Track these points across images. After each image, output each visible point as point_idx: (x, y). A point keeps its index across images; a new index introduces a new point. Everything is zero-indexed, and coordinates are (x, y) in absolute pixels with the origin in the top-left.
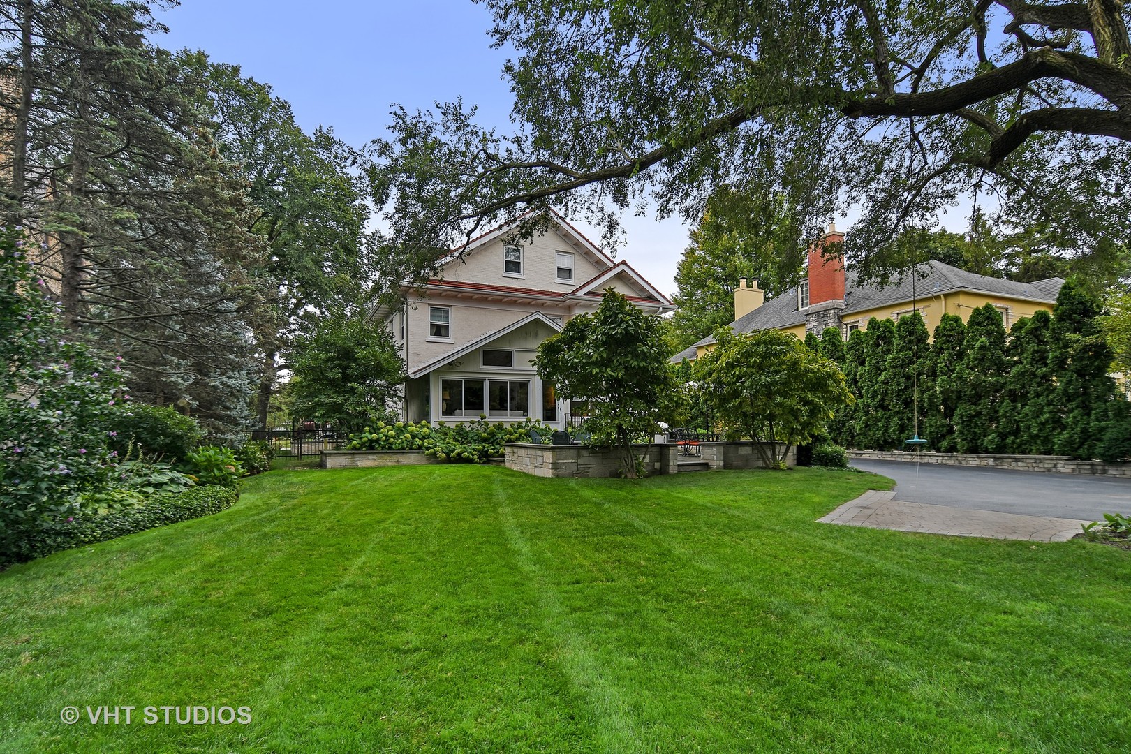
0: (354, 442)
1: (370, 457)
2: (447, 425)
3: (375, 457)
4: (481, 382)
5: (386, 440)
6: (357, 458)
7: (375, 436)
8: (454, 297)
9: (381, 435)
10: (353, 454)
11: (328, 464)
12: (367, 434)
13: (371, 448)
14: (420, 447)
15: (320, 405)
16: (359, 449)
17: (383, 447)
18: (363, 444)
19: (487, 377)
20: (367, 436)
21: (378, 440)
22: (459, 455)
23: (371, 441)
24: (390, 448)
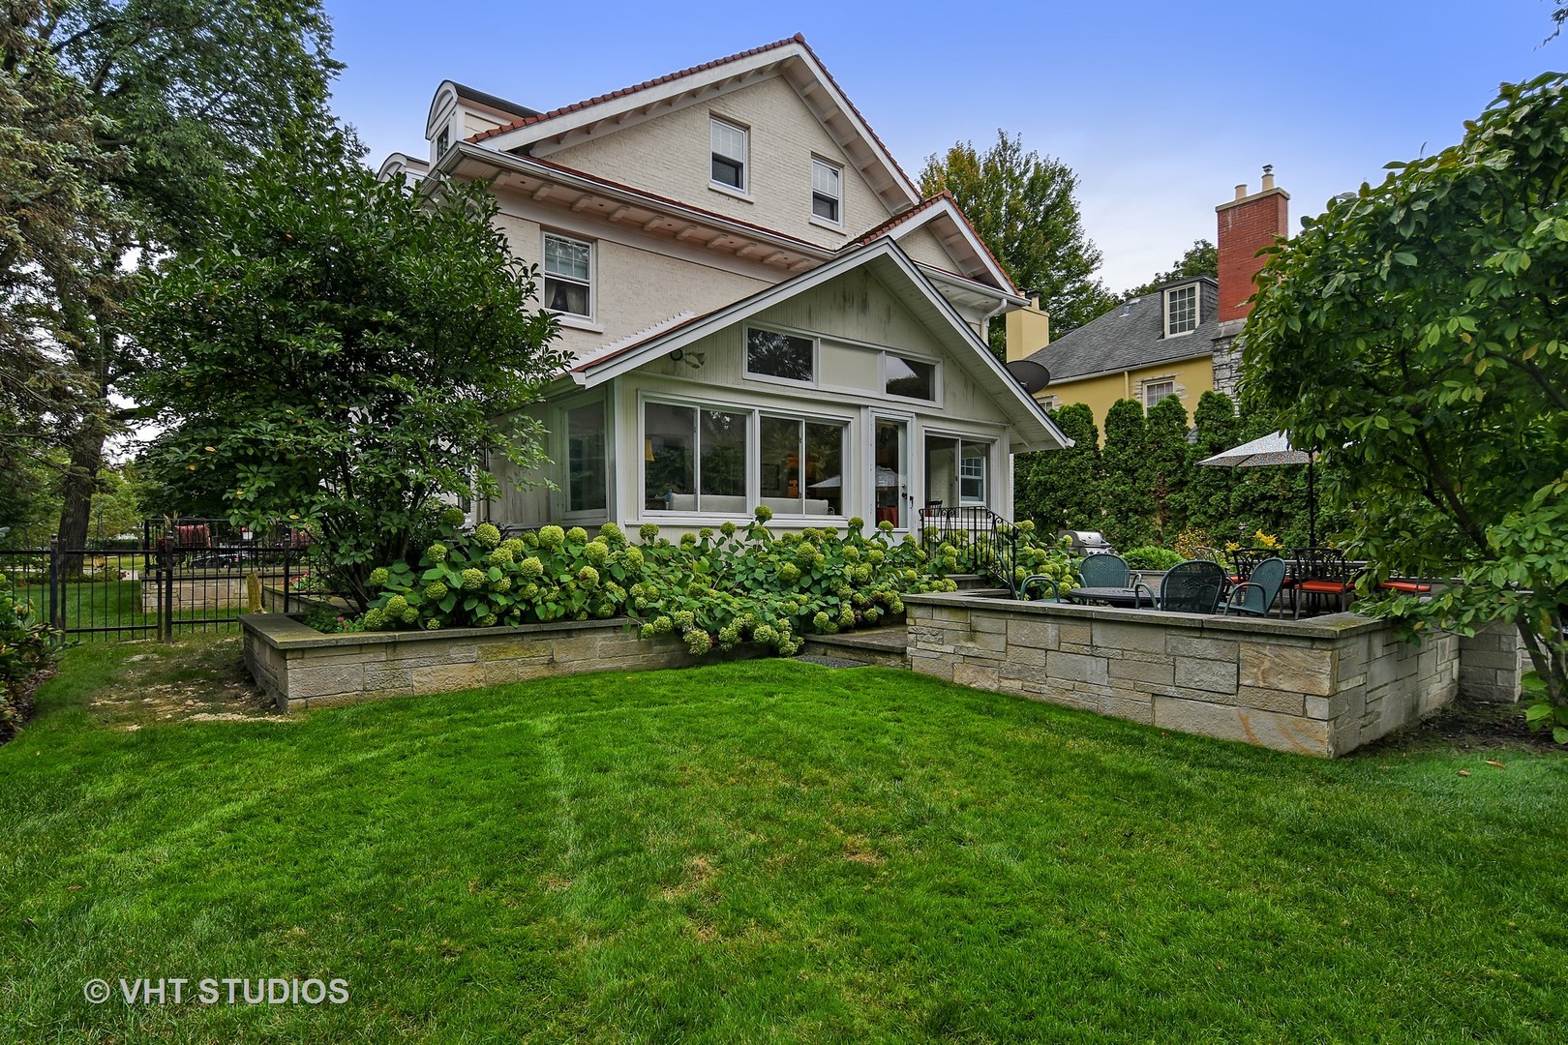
0: (396, 600)
1: (456, 652)
2: (662, 535)
3: (475, 651)
4: (739, 418)
5: (515, 589)
6: (409, 658)
7: (474, 574)
8: (604, 219)
9: (496, 572)
10: (394, 645)
11: (293, 690)
12: (442, 569)
13: (460, 618)
14: (620, 610)
15: (256, 454)
16: (414, 626)
17: (504, 615)
18: (431, 606)
19: (758, 405)
20: (440, 577)
21: (484, 592)
22: (746, 633)
23: (463, 594)
24: (528, 617)
